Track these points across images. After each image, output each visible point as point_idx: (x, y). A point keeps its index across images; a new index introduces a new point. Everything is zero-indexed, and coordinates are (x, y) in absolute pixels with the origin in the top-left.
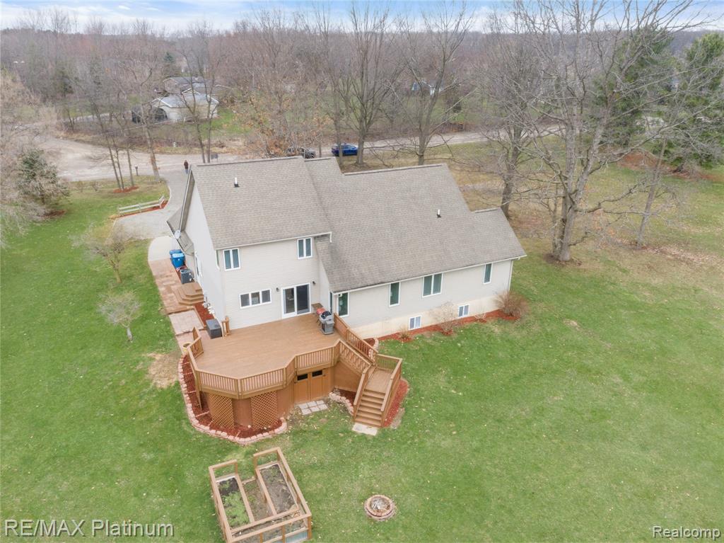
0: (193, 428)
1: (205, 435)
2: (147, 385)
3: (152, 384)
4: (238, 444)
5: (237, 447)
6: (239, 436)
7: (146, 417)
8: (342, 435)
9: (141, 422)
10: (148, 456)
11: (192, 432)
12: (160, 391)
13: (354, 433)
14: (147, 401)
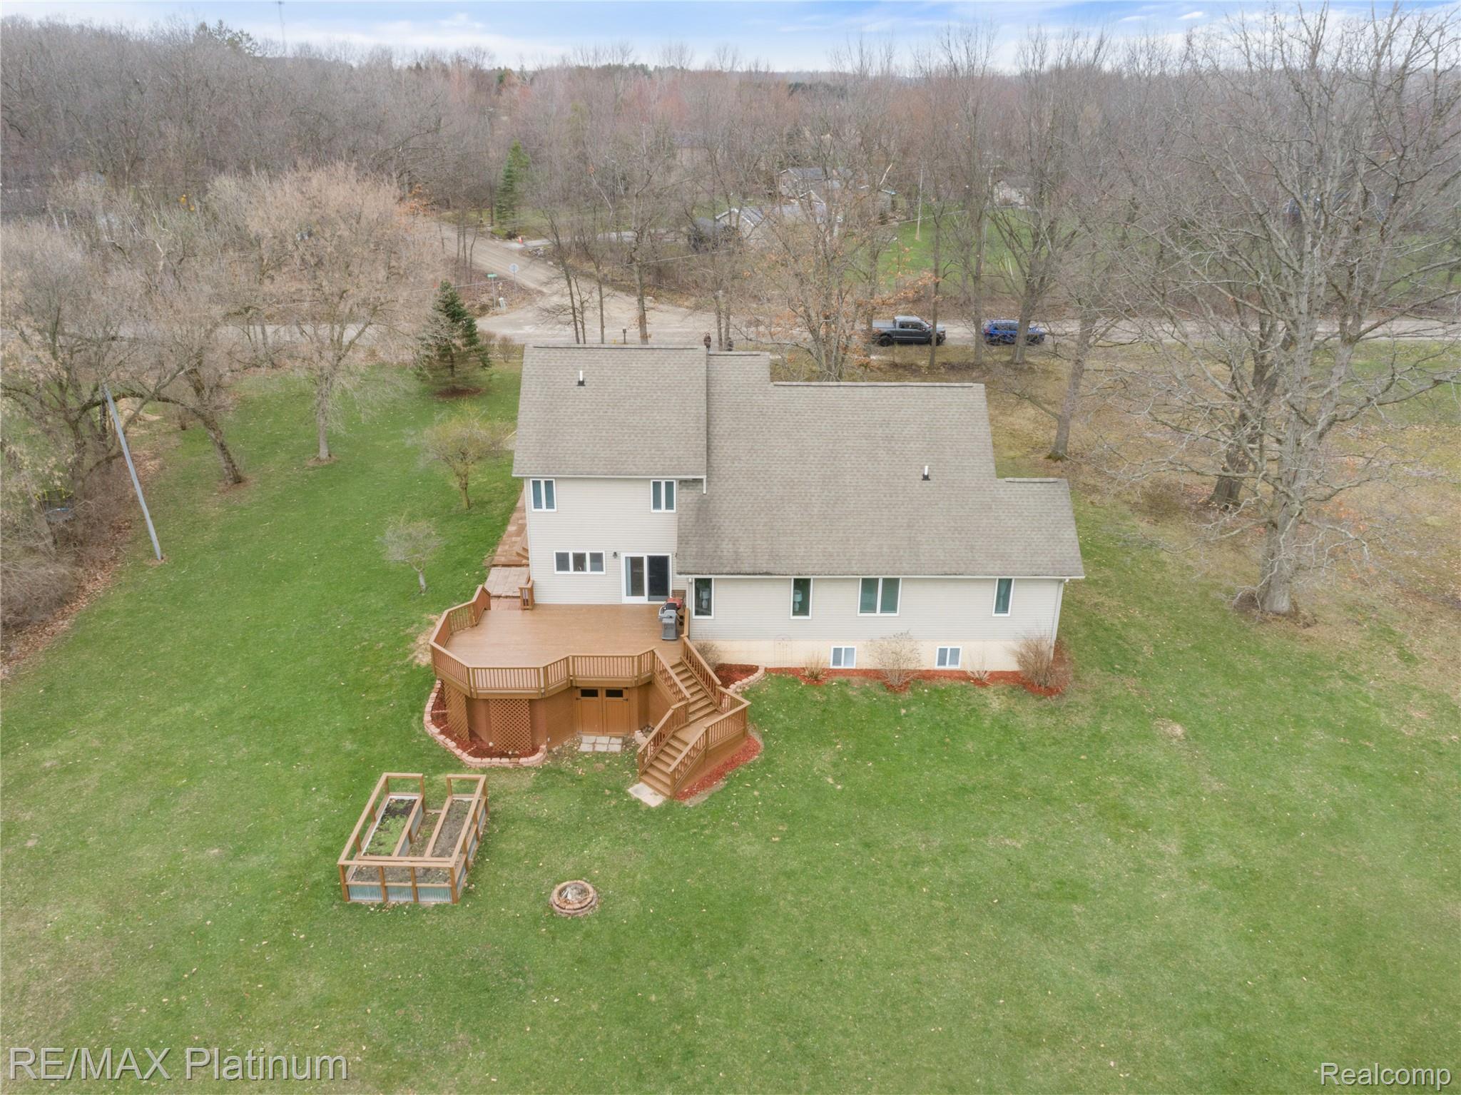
0: (422, 728)
1: (432, 740)
2: (406, 656)
3: (411, 657)
4: (464, 763)
5: (458, 765)
6: (470, 754)
7: (378, 698)
8: (607, 792)
9: (369, 702)
10: (348, 746)
11: (419, 732)
12: (414, 667)
13: (627, 795)
14: (392, 677)
